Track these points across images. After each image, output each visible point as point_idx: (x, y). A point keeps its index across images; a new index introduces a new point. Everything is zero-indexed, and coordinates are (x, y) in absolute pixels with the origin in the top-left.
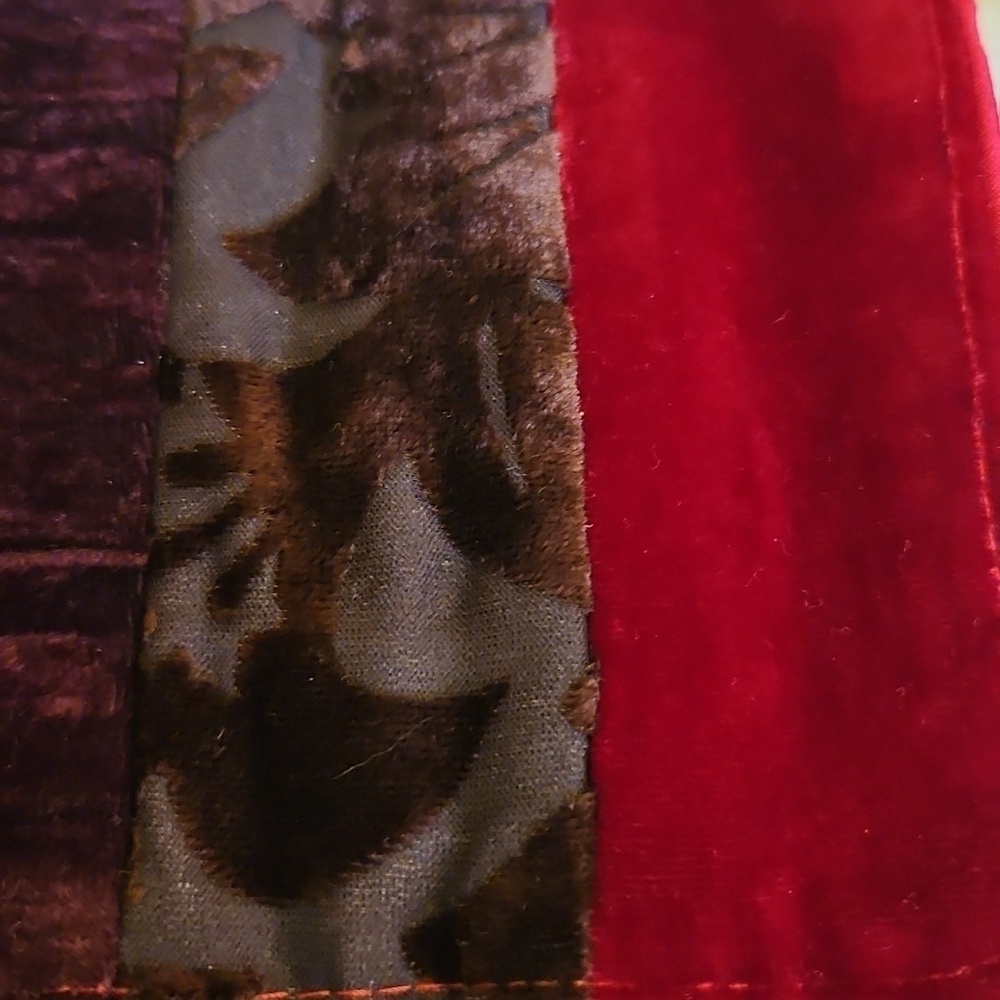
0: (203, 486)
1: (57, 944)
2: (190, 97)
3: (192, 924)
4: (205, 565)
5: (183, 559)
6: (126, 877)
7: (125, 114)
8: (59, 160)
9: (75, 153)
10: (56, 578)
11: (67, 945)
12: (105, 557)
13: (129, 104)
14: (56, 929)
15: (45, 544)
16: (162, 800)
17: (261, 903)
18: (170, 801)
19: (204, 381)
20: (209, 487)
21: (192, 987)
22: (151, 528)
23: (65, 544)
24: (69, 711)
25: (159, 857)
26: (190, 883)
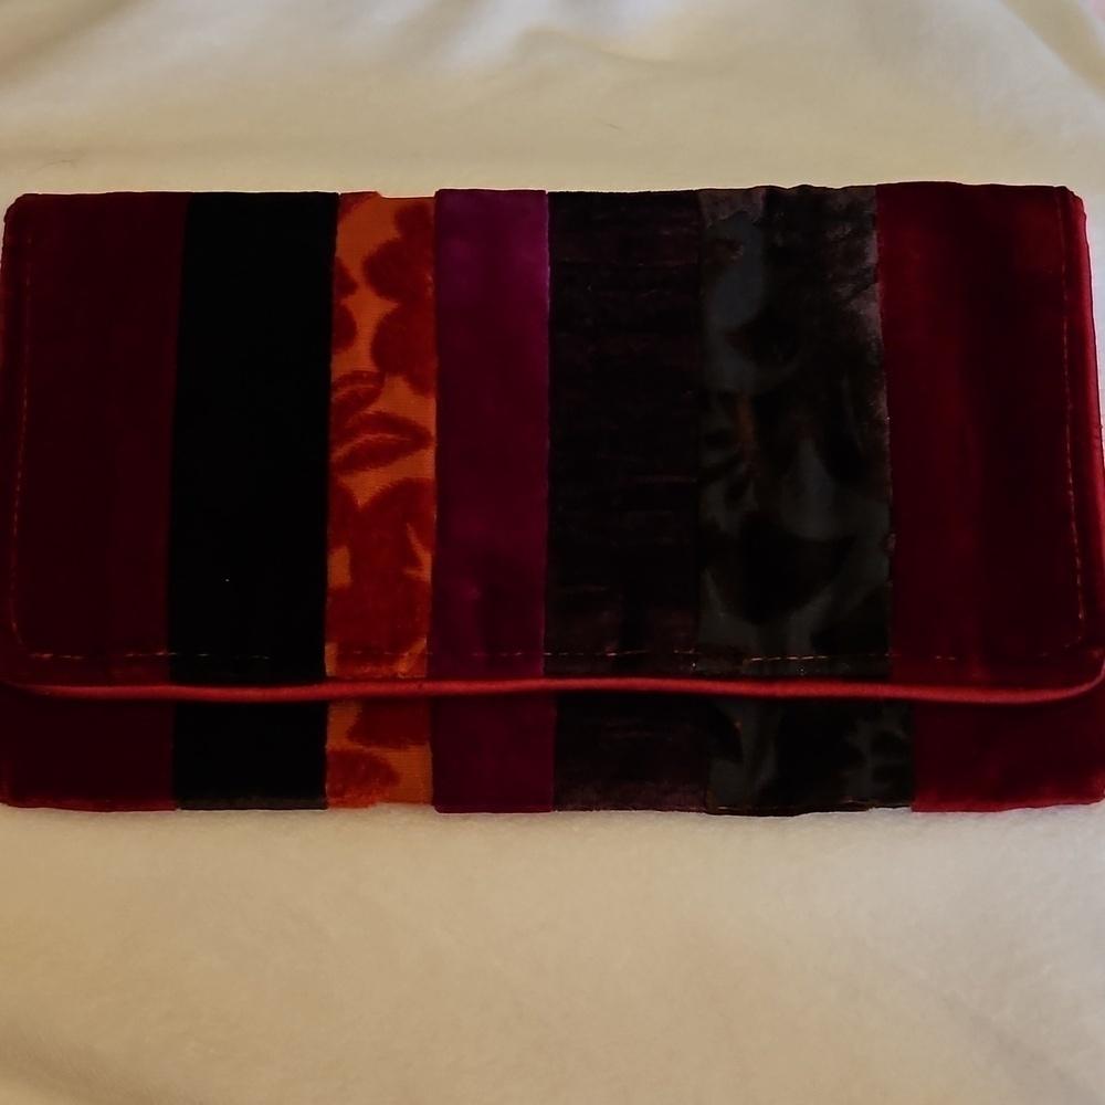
1: (672, 634)
2: (704, 265)
4: (723, 483)
5: (713, 480)
8: (646, 295)
9: (653, 291)
11: (677, 635)
12: (679, 478)
14: (671, 628)
15: (654, 473)
19: (719, 402)
22: (698, 466)
23: (662, 473)
24: (669, 543)
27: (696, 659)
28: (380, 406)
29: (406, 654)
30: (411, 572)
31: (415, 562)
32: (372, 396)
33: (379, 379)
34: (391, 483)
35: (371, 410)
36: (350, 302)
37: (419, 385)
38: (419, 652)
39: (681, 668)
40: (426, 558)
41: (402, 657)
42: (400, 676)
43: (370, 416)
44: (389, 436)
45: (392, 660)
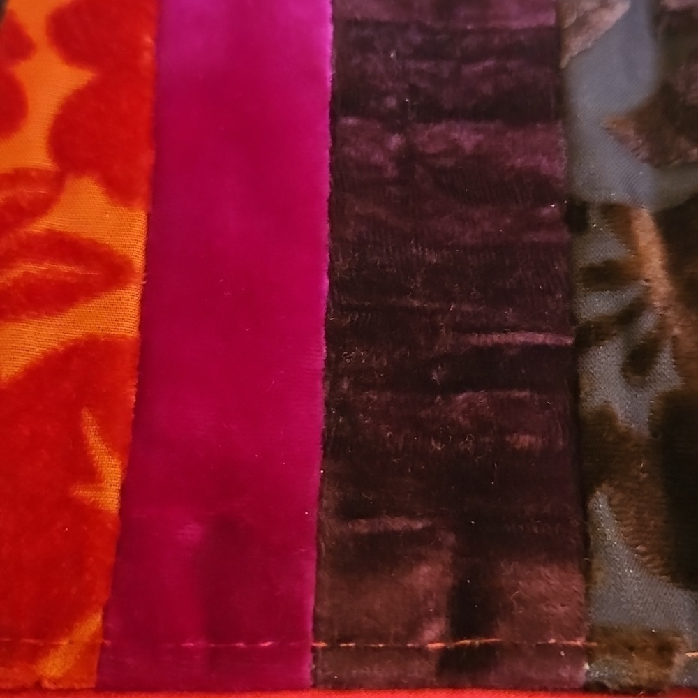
0: (611, 290)
1: (545, 609)
2: (566, 26)
3: (637, 599)
4: (616, 346)
5: (603, 340)
6: (589, 564)
7: (522, 38)
8: (478, 68)
9: (489, 63)
10: (512, 353)
11: (553, 610)
12: (545, 338)
13: (524, 31)
14: (543, 599)
15: (501, 329)
16: (604, 509)
17: (679, 587)
18: (611, 511)
19: (602, 218)
20: (615, 290)
21: (645, 644)
22: (574, 319)
23: (514, 329)
24: (531, 445)
25: (608, 550)
26: (633, 570)
27: (589, 654)
28: (55, 221)
29: (64, 643)
30: (83, 492)
31: (91, 475)
32: (42, 207)
33: (57, 182)
34: (62, 343)
35: (39, 226)
36: (23, 71)
37: (119, 190)
38: (87, 640)
39: (565, 673)
40: (112, 470)
41: (56, 647)
42: (46, 684)
43: (36, 237)
44: (65, 268)
45: (35, 654)
